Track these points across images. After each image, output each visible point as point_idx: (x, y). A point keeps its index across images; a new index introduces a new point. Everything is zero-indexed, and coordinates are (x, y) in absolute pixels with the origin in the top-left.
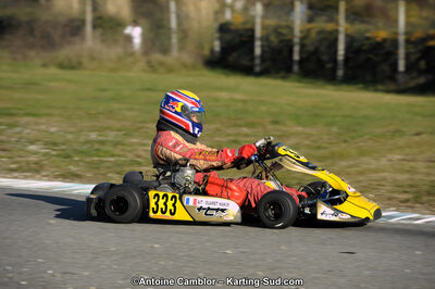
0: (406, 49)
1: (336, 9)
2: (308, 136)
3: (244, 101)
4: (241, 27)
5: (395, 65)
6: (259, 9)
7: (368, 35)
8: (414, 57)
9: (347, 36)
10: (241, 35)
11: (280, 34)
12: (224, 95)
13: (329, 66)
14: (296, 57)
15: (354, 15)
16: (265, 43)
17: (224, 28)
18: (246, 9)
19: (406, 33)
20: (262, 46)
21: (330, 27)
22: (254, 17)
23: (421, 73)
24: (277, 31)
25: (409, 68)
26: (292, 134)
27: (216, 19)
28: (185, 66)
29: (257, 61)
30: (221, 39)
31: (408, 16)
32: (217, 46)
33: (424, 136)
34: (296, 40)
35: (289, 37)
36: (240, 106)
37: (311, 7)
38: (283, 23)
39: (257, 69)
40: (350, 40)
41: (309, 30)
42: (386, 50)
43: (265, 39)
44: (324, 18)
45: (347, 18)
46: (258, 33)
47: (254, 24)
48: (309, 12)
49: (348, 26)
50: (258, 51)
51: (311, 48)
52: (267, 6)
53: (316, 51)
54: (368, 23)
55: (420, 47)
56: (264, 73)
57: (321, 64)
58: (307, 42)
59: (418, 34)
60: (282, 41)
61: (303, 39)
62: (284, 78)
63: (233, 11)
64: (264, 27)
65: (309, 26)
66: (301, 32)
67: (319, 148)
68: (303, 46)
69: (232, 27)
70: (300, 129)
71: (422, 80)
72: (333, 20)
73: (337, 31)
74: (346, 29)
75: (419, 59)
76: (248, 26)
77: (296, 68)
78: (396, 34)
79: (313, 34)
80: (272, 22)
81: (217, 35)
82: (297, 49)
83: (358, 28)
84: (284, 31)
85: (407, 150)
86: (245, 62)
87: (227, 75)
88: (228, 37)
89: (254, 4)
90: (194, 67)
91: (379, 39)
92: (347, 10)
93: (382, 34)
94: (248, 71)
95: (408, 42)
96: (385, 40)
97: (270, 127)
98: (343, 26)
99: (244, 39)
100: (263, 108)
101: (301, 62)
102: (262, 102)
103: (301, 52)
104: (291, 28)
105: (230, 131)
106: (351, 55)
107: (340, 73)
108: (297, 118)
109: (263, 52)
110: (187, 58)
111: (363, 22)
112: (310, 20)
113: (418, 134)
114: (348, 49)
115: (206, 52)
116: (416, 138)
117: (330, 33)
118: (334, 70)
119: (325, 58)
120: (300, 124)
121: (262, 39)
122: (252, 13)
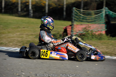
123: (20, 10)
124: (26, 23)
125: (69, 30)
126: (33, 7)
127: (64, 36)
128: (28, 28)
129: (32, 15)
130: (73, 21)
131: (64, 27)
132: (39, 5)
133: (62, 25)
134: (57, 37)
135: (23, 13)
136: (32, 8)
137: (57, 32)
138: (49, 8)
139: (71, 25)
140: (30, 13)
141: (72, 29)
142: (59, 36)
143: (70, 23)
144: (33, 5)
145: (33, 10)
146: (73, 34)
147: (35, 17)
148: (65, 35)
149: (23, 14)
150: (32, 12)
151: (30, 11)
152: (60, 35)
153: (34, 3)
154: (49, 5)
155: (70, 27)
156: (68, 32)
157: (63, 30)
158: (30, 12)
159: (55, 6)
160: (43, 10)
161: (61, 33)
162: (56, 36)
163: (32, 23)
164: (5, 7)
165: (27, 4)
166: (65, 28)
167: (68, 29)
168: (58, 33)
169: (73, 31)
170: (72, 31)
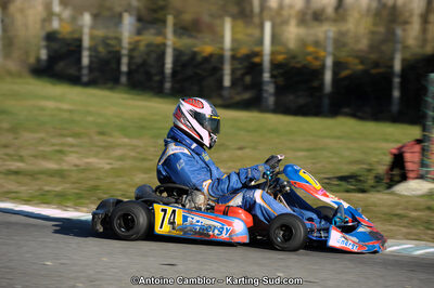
0: (232, 64)
1: (164, 22)
2: (134, 148)
3: (70, 111)
4: (68, 36)
5: (221, 80)
6: (87, 19)
7: (196, 49)
8: (239, 73)
9: (175, 50)
10: (68, 45)
11: (108, 45)
12: (50, 104)
13: (157, 78)
14: (124, 68)
15: (183, 29)
16: (93, 54)
17: (51, 37)
18: (74, 19)
19: (233, 49)
20: (90, 56)
21: (158, 40)
22: (81, 27)
23: (246, 88)
24: (105, 41)
25: (234, 83)
26: (119, 146)
27: (43, 27)
28: (10, 73)
29: (85, 72)
30: (47, 47)
31: (234, 32)
32: (44, 54)
33: (247, 150)
34: (124, 52)
35: (117, 48)
36: (66, 115)
37: (140, 19)
38: (111, 34)
39: (85, 79)
40: (178, 54)
41: (138, 42)
42: (212, 65)
43: (92, 49)
44: (152, 31)
45: (175, 33)
46: (86, 42)
47: (81, 33)
48: (139, 25)
49: (175, 40)
50: (85, 61)
51: (138, 60)
52: (95, 16)
53: (144, 64)
54: (196, 38)
55: (246, 64)
56: (92, 83)
57: (149, 76)
58: (135, 54)
59: (244, 51)
60: (110, 52)
61: (131, 50)
62: (111, 89)
63: (61, 20)
64: (92, 38)
65: (137, 38)
66: (130, 43)
67: (144, 159)
68: (131, 58)
69: (60, 36)
70: (126, 140)
71: (247, 96)
72: (161, 33)
73: (164, 45)
74: (174, 43)
75: (244, 75)
76: (76, 36)
77: (124, 79)
78: (222, 49)
79: (142, 47)
80: (100, 33)
81: (44, 43)
82: (125, 60)
83: (185, 42)
84: (112, 42)
85: (230, 164)
86: (72, 71)
87: (54, 84)
88: (55, 46)
89: (82, 14)
90: (20, 75)
91: (205, 54)
92: (175, 25)
93: (208, 49)
94: (75, 80)
95: (233, 58)
96: (211, 55)
97: (97, 138)
98: (171, 40)
99: (72, 48)
100: (90, 119)
101: (129, 73)
102: (89, 113)
103: (129, 64)
104: (119, 40)
105: (54, 141)
106: (179, 68)
107: (168, 85)
108: (124, 130)
109: (91, 62)
110: (12, 65)
111: (190, 36)
112: (139, 32)
113: (241, 148)
114: (175, 62)
115: (32, 60)
116: (239, 153)
117: (158, 46)
118: (162, 82)
119: (153, 71)
120: (126, 136)
121: (90, 49)
122: (80, 23)
123: (227, 82)
124: (248, 131)
125: (412, 159)
126: (275, 73)
127: (391, 180)
128: (254, 148)
129: (271, 100)
130: (429, 123)
131: (393, 147)
132: (299, 65)
133: (387, 140)
134: (366, 186)
135: (238, 94)
136: (272, 76)
137: (365, 166)
138: (335, 74)
139: (419, 142)
140: (265, 95)
141: (423, 155)
142: (371, 182)
143: (415, 132)
144: (275, 66)
145: (275, 83)
146: (428, 172)
147: (282, 109)
148: (397, 178)
149: (237, 98)
150: (270, 89)
151: (265, 88)
152: (378, 179)
153: (280, 58)
154: (338, 65)
155: (417, 148)
156: (409, 166)
157: (388, 159)
158: (266, 91)
159: (360, 67)
160: (315, 84)
161: (382, 169)
162: (360, 181)
163: (271, 131)
164: (174, 73)
165: (257, 60)
166: (395, 151)
167: (408, 156)
168: (369, 170)
169: (427, 161)
170: (423, 165)
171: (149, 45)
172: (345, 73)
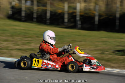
5: (64, 20)
7: (56, 11)
10: (18, 10)
16: (26, 12)
24: (29, 9)
39: (23, 20)
40: (51, 12)
41: (39, 9)
53: (41, 15)
55: (71, 15)
59: (71, 11)
60: (30, 12)
61: (37, 11)
62: (31, 23)
68: (37, 14)
71: (72, 25)
72: (46, 6)
76: (20, 7)
78: (64, 11)
81: (10, 9)
83: (53, 9)
86: (19, 17)
88: (14, 10)
91: (59, 12)
94: (20, 20)
98: (49, 8)
104: (33, 8)
106: (52, 17)
109: (25, 15)
118: (46, 21)
136: (80, 19)
144: (81, 16)
149: (69, 25)
160: (93, 21)
171: (42, 10)
172: (102, 18)
